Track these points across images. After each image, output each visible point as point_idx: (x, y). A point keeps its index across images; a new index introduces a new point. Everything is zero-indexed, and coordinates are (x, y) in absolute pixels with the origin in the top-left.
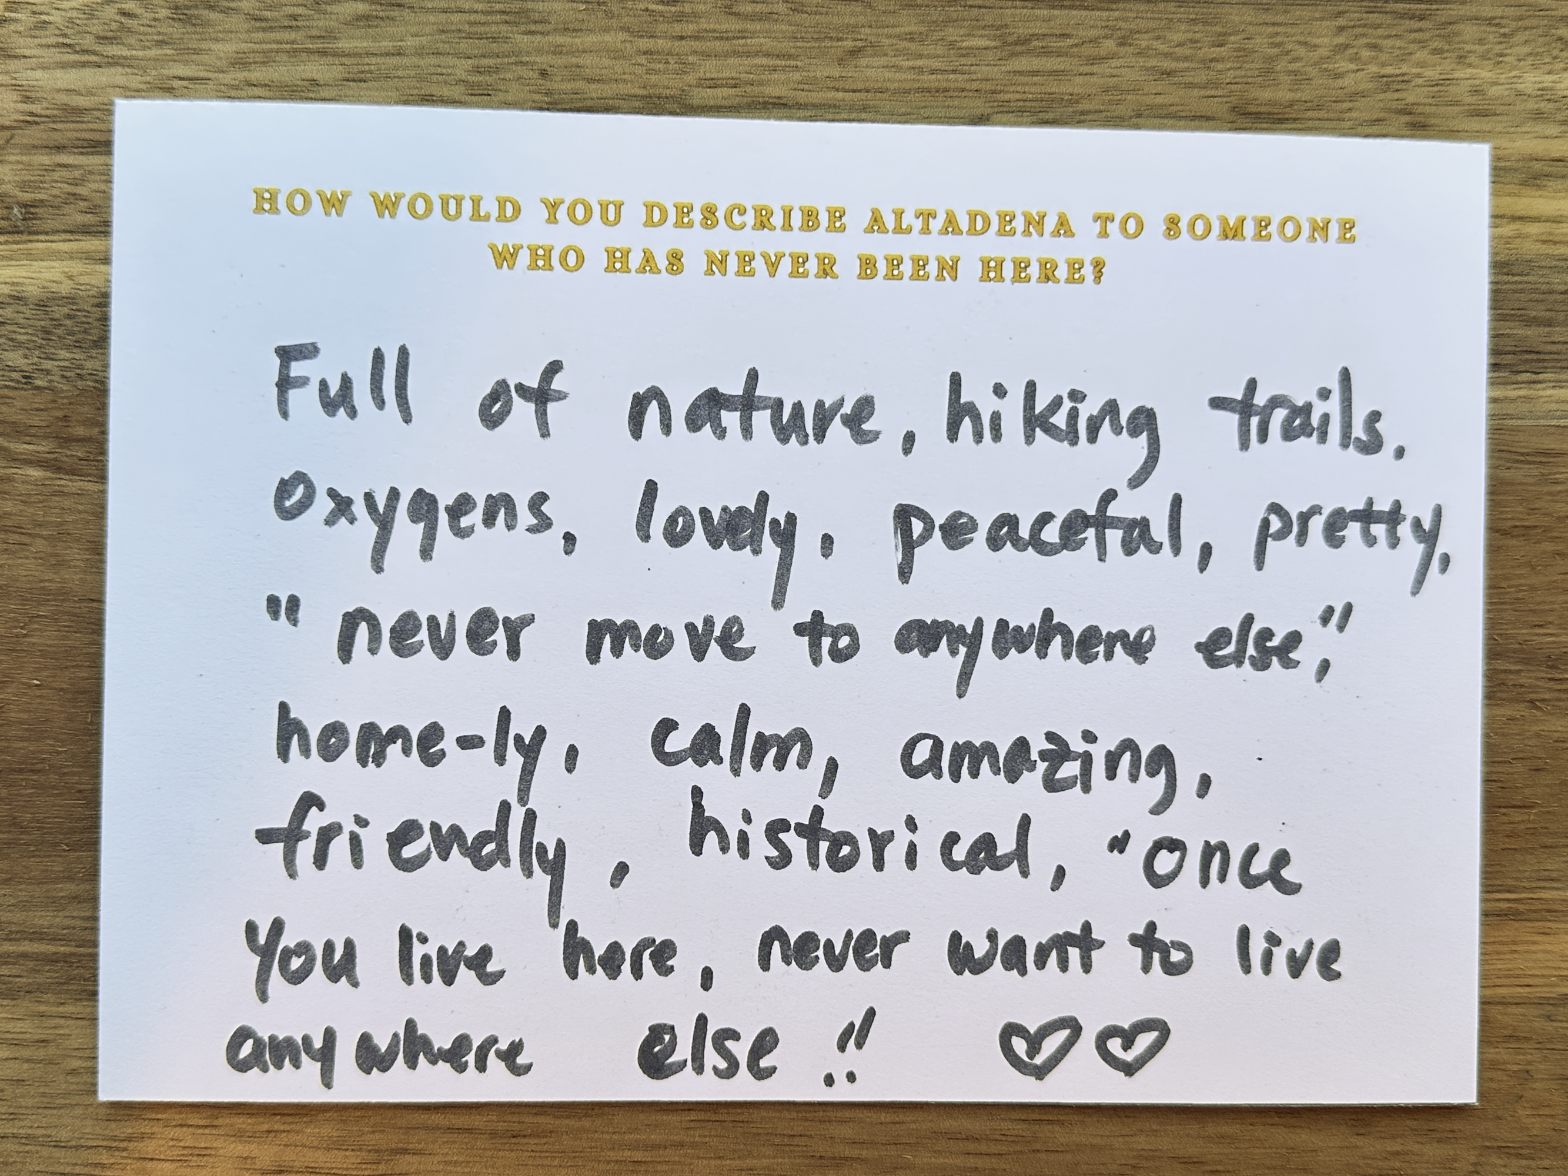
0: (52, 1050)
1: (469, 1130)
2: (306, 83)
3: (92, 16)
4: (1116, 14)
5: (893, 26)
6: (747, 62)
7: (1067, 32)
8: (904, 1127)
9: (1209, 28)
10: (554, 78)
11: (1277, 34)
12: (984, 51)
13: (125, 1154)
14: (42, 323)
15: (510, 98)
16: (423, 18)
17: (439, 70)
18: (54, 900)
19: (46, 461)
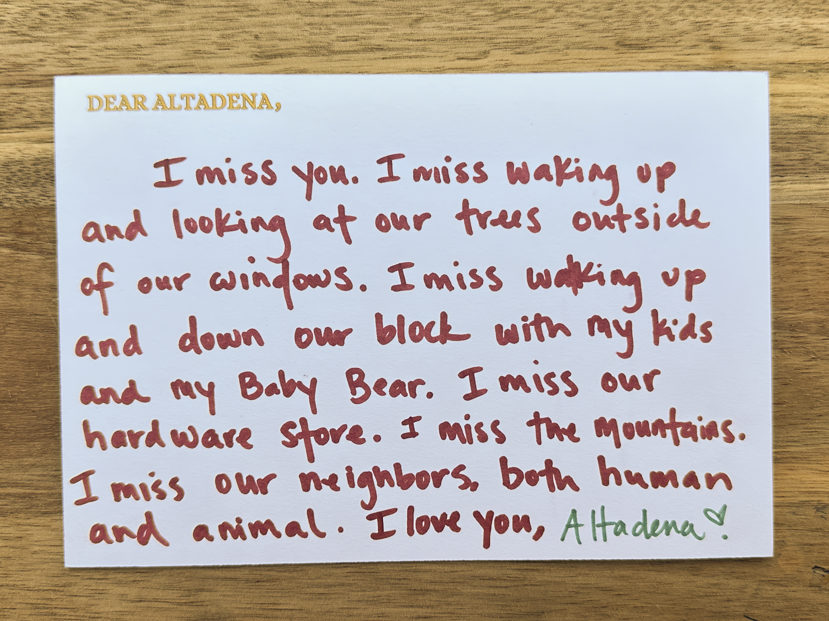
0: (24, 542)
1: (235, 579)
2: (135, 47)
3: (26, 17)
5: (438, 6)
6: (361, 27)
8: (457, 574)
10: (262, 39)
11: (640, 2)
12: (486, 18)
13: (62, 593)
14: (7, 175)
15: (240, 50)
16: (194, 10)
17: (203, 37)
18: (23, 467)
19: (11, 245)
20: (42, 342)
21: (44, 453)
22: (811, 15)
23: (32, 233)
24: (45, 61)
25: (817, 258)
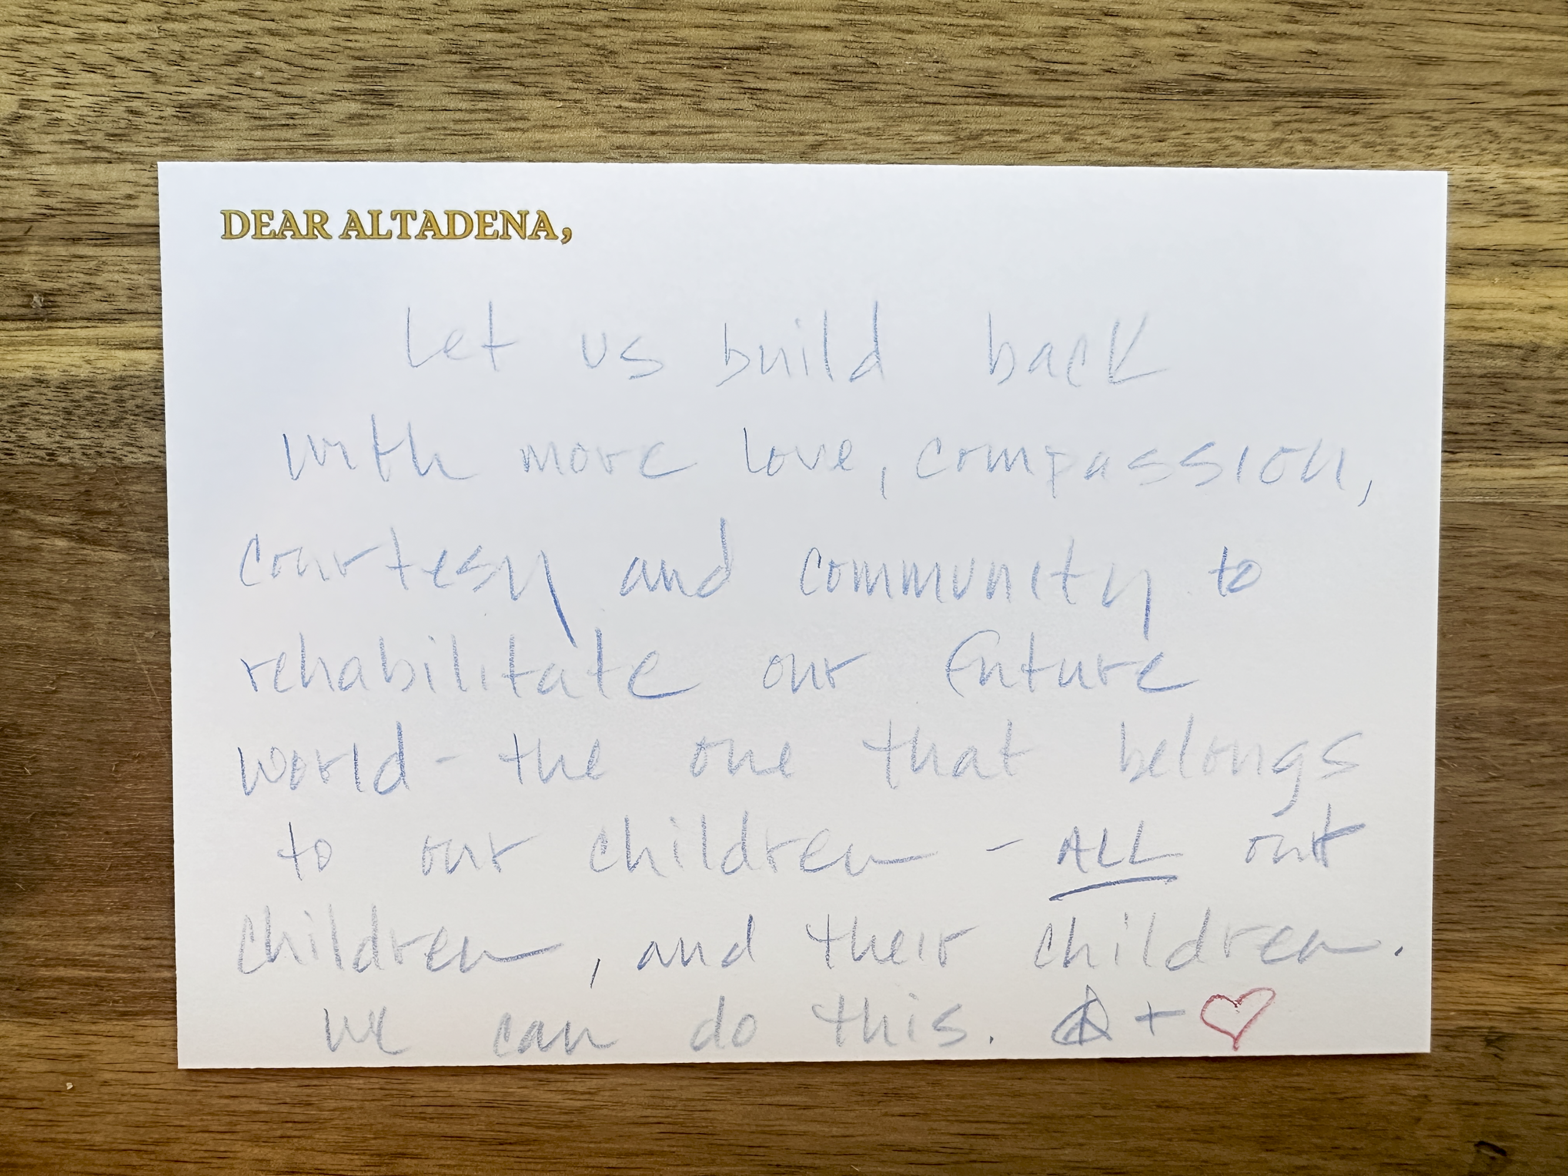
0: (85, 1064)
3: (102, 114)
4: (1063, 110)
7: (1017, 127)
9: (1151, 124)
11: (1216, 129)
13: (153, 1156)
14: (63, 404)
16: (410, 115)
18: (86, 930)
19: (71, 532)
20: (126, 710)
21: (127, 907)
22: (1523, 161)
23: (109, 513)
24: (136, 198)
25: (1509, 601)
